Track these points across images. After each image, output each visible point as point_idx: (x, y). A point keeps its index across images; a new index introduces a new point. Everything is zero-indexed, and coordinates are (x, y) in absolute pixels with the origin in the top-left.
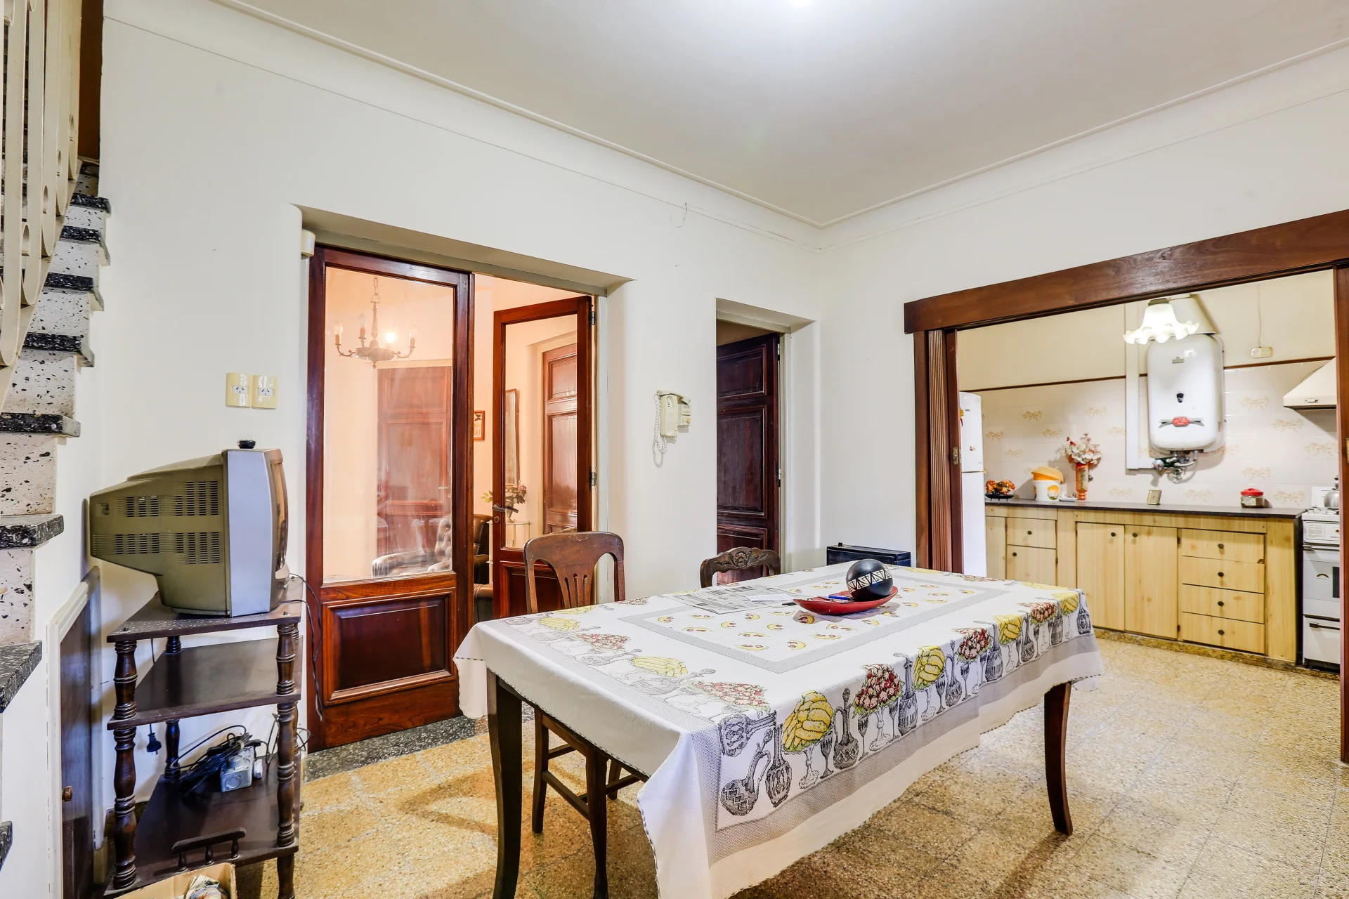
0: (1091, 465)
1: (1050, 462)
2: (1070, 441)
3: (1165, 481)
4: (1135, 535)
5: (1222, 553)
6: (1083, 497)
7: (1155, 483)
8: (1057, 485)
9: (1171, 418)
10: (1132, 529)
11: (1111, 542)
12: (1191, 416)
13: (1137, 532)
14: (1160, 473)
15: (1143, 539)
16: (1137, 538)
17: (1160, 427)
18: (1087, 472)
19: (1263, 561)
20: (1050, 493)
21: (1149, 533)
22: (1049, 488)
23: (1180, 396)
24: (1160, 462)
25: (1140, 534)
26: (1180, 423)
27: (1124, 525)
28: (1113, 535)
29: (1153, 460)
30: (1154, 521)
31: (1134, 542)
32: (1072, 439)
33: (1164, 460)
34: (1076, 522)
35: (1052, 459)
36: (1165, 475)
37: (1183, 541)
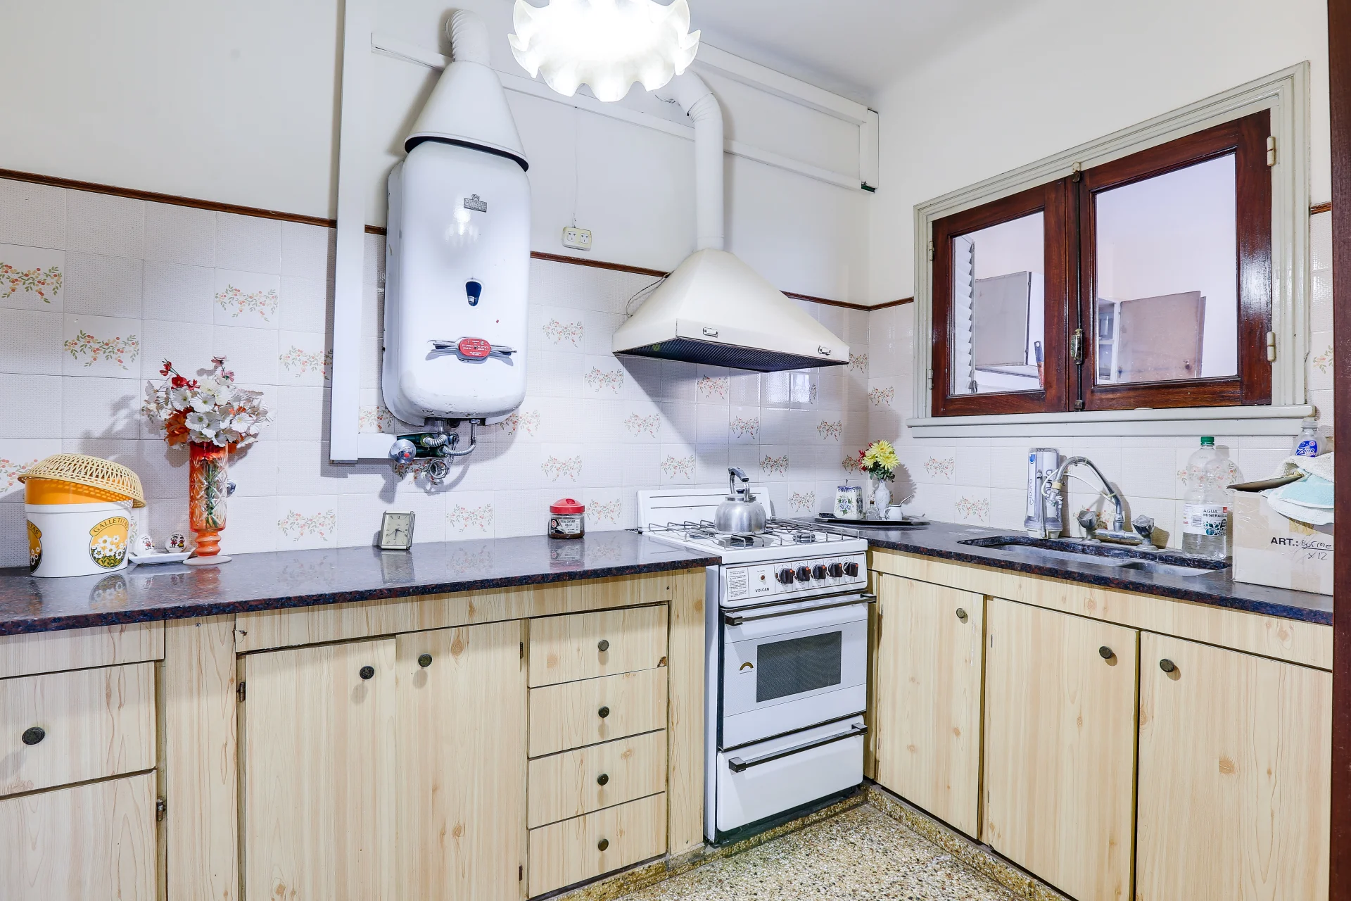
0: (236, 448)
1: (87, 438)
2: (171, 375)
3: (409, 491)
4: (425, 661)
5: (603, 661)
6: (210, 549)
7: (388, 494)
8: (124, 514)
9: (454, 337)
10: (416, 645)
11: (359, 696)
12: (495, 339)
13: (429, 650)
14: (400, 472)
15: (444, 664)
16: (428, 669)
17: (429, 357)
18: (229, 472)
19: (664, 661)
20: (99, 546)
21: (458, 648)
22: (96, 531)
23: (473, 289)
24: (405, 445)
25: (438, 653)
26: (472, 351)
27: (393, 635)
28: (367, 673)
29: (391, 439)
30: (472, 610)
31: (421, 681)
32: (181, 369)
33: (415, 439)
34: (240, 656)
35: (97, 432)
36: (410, 476)
37: (534, 649)
